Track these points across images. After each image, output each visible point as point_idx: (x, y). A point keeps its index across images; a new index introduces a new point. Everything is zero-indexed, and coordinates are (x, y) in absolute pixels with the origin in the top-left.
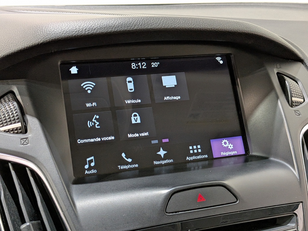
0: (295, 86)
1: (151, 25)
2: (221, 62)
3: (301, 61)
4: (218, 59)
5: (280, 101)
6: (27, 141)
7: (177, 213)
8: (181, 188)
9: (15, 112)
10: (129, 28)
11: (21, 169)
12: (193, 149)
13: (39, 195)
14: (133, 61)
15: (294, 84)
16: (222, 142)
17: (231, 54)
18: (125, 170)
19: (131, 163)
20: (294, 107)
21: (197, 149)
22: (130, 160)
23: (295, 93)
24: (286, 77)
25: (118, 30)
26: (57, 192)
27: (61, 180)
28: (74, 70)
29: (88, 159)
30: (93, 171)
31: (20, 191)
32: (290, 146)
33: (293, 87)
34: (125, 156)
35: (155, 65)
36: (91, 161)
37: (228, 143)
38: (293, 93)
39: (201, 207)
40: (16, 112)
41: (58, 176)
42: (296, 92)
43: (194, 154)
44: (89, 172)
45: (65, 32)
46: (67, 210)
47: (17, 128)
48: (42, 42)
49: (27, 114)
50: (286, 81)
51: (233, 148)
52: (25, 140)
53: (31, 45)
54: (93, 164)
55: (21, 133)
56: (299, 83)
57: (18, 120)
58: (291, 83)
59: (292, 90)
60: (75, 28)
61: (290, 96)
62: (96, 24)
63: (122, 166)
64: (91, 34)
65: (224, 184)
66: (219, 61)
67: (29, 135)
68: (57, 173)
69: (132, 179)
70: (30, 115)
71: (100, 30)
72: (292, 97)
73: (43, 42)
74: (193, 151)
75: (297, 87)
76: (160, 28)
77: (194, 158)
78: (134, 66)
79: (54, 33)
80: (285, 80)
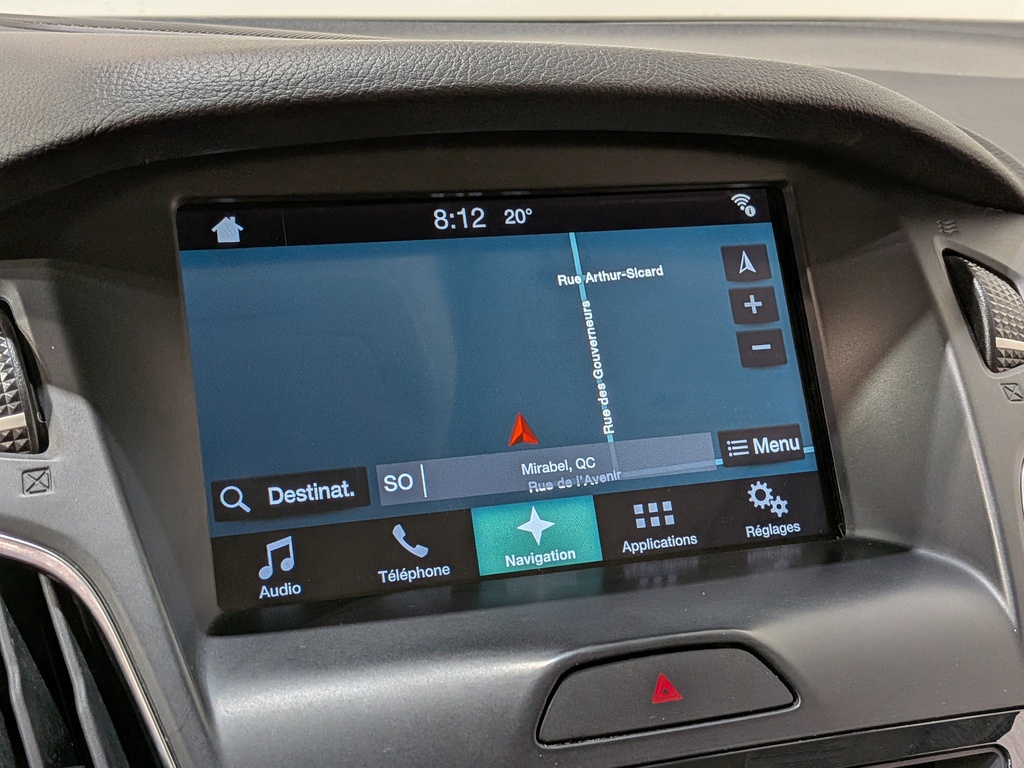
0: (1006, 298)
1: (498, 74)
2: (751, 211)
4: (741, 199)
5: (953, 347)
6: (44, 479)
7: (580, 744)
8: (594, 653)
9: (6, 375)
10: (419, 82)
12: (647, 516)
13: (83, 674)
14: (438, 203)
15: (1002, 291)
16: (749, 492)
17: (783, 183)
18: (402, 586)
19: (424, 563)
20: (1002, 369)
21: (661, 514)
22: (420, 551)
23: (1007, 323)
24: (974, 267)
25: (378, 87)
26: (147, 663)
27: (163, 619)
28: (228, 230)
29: (271, 547)
30: (289, 589)
31: (14, 659)
32: (988, 507)
33: (999, 301)
34: (404, 534)
35: (515, 216)
36: (281, 553)
37: (771, 494)
38: (998, 321)
39: (664, 720)
40: (10, 375)
41: (154, 606)
42: (1009, 319)
43: (650, 532)
44: (274, 593)
45: (191, 92)
46: (180, 730)
47: (11, 432)
48: (105, 124)
49: (48, 382)
50: (975, 281)
51: (786, 511)
52: (37, 474)
53: (69, 134)
54: (287, 564)
55: (24, 449)
56: (1019, 288)
57: (16, 403)
58: (994, 288)
59: (997, 312)
60: (227, 79)
61: (987, 334)
62: (304, 66)
63: (395, 572)
64: (281, 100)
65: (750, 638)
66: (742, 208)
67: (52, 458)
68: (149, 594)
69: (424, 619)
70: (62, 386)
71: (317, 87)
72: (994, 334)
73: (110, 127)
74: (648, 522)
75: (1013, 301)
76: (529, 86)
77: (650, 544)
78: (441, 218)
79: (151, 95)
80: (970, 276)
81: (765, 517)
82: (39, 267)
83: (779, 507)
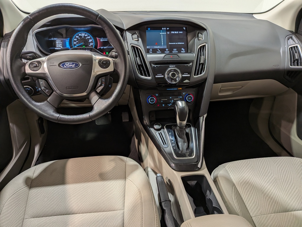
2: (185, 29)
3: (206, 30)
4: (184, 28)
5: (196, 39)
7: (166, 59)
11: (137, 48)
13: (140, 52)
17: (187, 27)
20: (199, 40)
22: (159, 51)
28: (149, 29)
31: (137, 52)
33: (201, 36)
35: (168, 29)
40: (137, 37)
43: (175, 51)
47: (137, 40)
54: (151, 51)
56: (203, 35)
61: (199, 38)
65: (177, 54)
67: (139, 42)
68: (144, 50)
70: (139, 38)
78: (163, 29)
81: (183, 51)
82: (138, 31)
83: (184, 50)
